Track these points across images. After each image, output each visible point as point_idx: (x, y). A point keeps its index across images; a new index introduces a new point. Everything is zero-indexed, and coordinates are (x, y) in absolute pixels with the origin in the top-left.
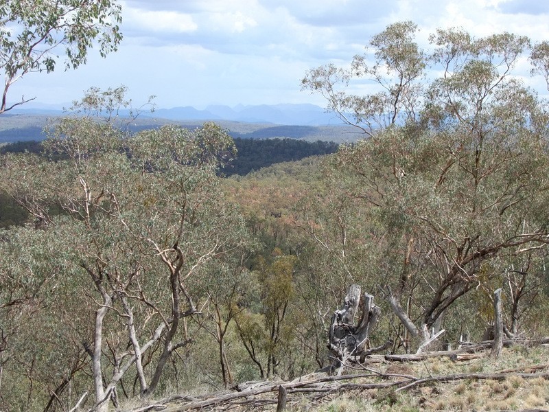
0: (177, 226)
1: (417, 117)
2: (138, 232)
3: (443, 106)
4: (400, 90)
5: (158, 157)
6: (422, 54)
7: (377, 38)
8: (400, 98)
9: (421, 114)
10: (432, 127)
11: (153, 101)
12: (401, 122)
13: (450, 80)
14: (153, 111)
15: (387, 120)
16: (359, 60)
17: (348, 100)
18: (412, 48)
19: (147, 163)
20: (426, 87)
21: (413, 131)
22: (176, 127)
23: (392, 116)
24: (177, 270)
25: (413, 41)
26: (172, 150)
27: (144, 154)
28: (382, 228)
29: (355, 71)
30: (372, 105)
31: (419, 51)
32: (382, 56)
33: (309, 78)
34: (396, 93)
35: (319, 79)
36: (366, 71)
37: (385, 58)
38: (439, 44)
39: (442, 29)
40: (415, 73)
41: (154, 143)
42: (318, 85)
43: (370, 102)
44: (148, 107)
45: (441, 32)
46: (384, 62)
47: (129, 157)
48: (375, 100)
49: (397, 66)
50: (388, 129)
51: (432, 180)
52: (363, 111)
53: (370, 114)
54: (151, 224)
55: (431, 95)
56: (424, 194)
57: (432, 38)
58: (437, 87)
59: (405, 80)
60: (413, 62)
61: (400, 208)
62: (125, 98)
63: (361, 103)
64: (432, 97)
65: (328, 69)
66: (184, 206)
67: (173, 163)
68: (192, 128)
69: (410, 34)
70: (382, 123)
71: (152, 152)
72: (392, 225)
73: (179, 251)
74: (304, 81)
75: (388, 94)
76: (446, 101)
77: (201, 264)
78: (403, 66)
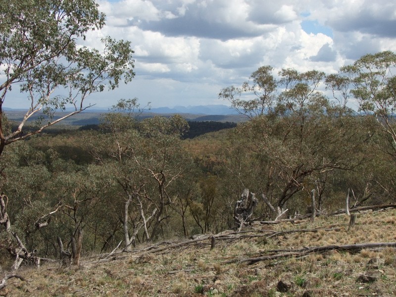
0: (162, 162)
1: (273, 110)
2: (144, 166)
3: (285, 105)
4: (265, 98)
5: (153, 131)
6: (275, 81)
7: (254, 73)
8: (265, 101)
9: (275, 108)
10: (280, 114)
11: (149, 105)
12: (265, 112)
13: (288, 93)
14: (150, 109)
15: (259, 111)
16: (246, 84)
17: (241, 103)
18: (271, 78)
19: (147, 134)
20: (277, 96)
21: (272, 116)
22: (161, 117)
23: (261, 110)
24: (162, 183)
25: (271, 75)
26: (159, 128)
27: (146, 129)
28: (257, 162)
29: (244, 89)
30: (252, 105)
31: (274, 79)
32: (256, 81)
33: (222, 93)
34: (264, 99)
35: (227, 93)
36: (249, 89)
37: (258, 83)
38: (283, 76)
39: (284, 69)
40: (272, 90)
41: (151, 125)
42: (227, 96)
43: (251, 103)
44: (147, 108)
46: (258, 85)
47: (139, 131)
48: (253, 102)
49: (264, 86)
50: (260, 116)
51: (280, 139)
52: (248, 108)
53: (251, 109)
54: (150, 162)
55: (280, 99)
56: (277, 146)
57: (279, 73)
58: (283, 96)
59: (267, 93)
60: (271, 84)
61: (266, 153)
62: (137, 104)
63: (247, 104)
64: (280, 101)
65: (231, 88)
66: (165, 153)
67: (160, 134)
68: (168, 117)
69: (269, 72)
70: (257, 113)
71: (150, 128)
72: (262, 161)
73: (163, 174)
74: (220, 94)
75: (260, 99)
76: (287, 102)
77: (173, 180)
78: (266, 86)
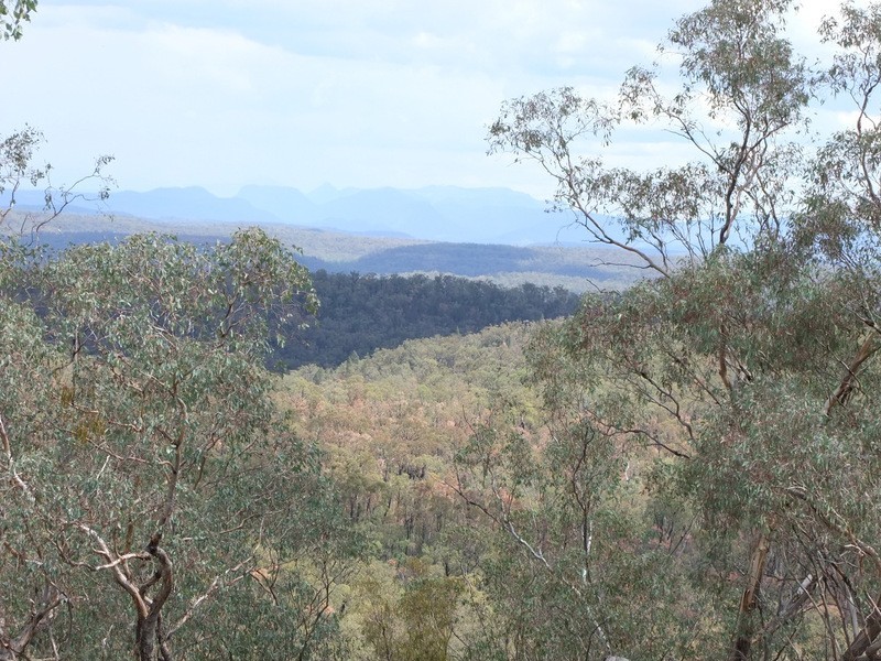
0: (158, 491)
1: (784, 230)
2: (57, 508)
3: (852, 203)
4: (742, 160)
5: (115, 315)
6: (801, 69)
7: (685, 23)
8: (741, 180)
9: (797, 220)
10: (821, 256)
11: (105, 170)
12: (742, 241)
13: (871, 139)
14: (104, 196)
15: (706, 235)
16: (641, 78)
17: (607, 181)
18: (778, 55)
19: (85, 329)
20: (810, 153)
21: (774, 263)
22: (165, 238)
23: (719, 226)
24: (155, 608)
25: (779, 36)
26: (151, 296)
27: (80, 306)
28: (691, 513)
29: (628, 108)
30: (670, 197)
31: (794, 61)
32: (698, 70)
33: (510, 121)
34: (736, 163)
35: (533, 125)
36: (658, 109)
37: (706, 75)
38: (847, 44)
39: (856, 6)
40: (782, 117)
41: (108, 281)
42: (533, 140)
43: (663, 188)
44: (94, 187)
45: (852, 14)
46: (703, 87)
47: (41, 312)
48: (677, 182)
49: (737, 95)
50: (712, 259)
51: (817, 393)
52: (646, 213)
53: (662, 217)
54: (90, 487)
55: (823, 172)
56: (803, 428)
57: (827, 27)
58: (840, 155)
59: (754, 135)
60: (778, 88)
61: (738, 464)
62: (34, 164)
63: (641, 189)
64: (824, 178)
65: (559, 101)
66: (177, 444)
67: (153, 336)
68: (205, 243)
69: (772, 17)
70: (694, 241)
71: (102, 301)
72: (711, 505)
73: (163, 560)
74: (497, 129)
75: (713, 167)
76: (860, 190)
77: (216, 594)
78: (751, 98)
